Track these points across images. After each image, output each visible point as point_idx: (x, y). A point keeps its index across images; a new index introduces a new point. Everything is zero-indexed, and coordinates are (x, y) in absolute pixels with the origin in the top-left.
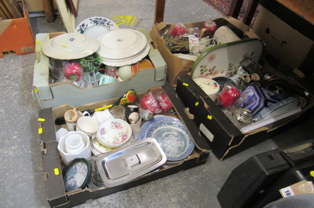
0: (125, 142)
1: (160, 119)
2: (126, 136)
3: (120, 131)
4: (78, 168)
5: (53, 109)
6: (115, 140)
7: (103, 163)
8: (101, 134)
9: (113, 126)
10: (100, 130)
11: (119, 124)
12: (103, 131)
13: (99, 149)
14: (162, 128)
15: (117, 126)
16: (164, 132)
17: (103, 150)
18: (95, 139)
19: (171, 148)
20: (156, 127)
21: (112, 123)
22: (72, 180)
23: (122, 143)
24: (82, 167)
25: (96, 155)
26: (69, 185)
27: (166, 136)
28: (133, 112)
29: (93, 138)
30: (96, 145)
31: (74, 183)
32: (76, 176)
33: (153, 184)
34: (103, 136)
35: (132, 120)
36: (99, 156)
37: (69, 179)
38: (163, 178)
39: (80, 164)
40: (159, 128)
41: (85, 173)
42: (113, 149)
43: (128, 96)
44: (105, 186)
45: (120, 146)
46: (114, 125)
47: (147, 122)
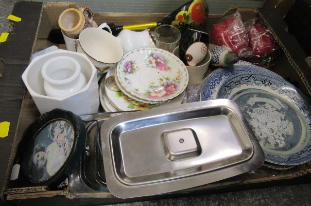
0: (171, 97)
1: (244, 69)
2: (175, 87)
3: (164, 74)
4: (57, 131)
5: (44, 6)
6: (151, 90)
7: (116, 133)
8: (126, 71)
9: (151, 62)
10: (124, 62)
11: (165, 61)
12: (130, 68)
13: (114, 101)
14: (249, 87)
15: (159, 64)
16: (251, 95)
17: (123, 105)
18: (112, 80)
19: (269, 134)
20: (238, 83)
21: (152, 55)
22: (41, 153)
23: (164, 99)
24: (65, 133)
25: (107, 111)
26: (33, 164)
27: (257, 105)
28: (197, 41)
29: (108, 76)
30: (111, 92)
31: (44, 163)
32: (49, 149)
33: (214, 201)
34: (129, 76)
35: (191, 58)
36: (113, 115)
37: (38, 151)
38: (237, 193)
39: (63, 123)
40: (243, 87)
41: (67, 146)
42: (143, 106)
43: (194, 9)
44: (108, 191)
45: (159, 104)
46: (154, 61)
47: (219, 70)
